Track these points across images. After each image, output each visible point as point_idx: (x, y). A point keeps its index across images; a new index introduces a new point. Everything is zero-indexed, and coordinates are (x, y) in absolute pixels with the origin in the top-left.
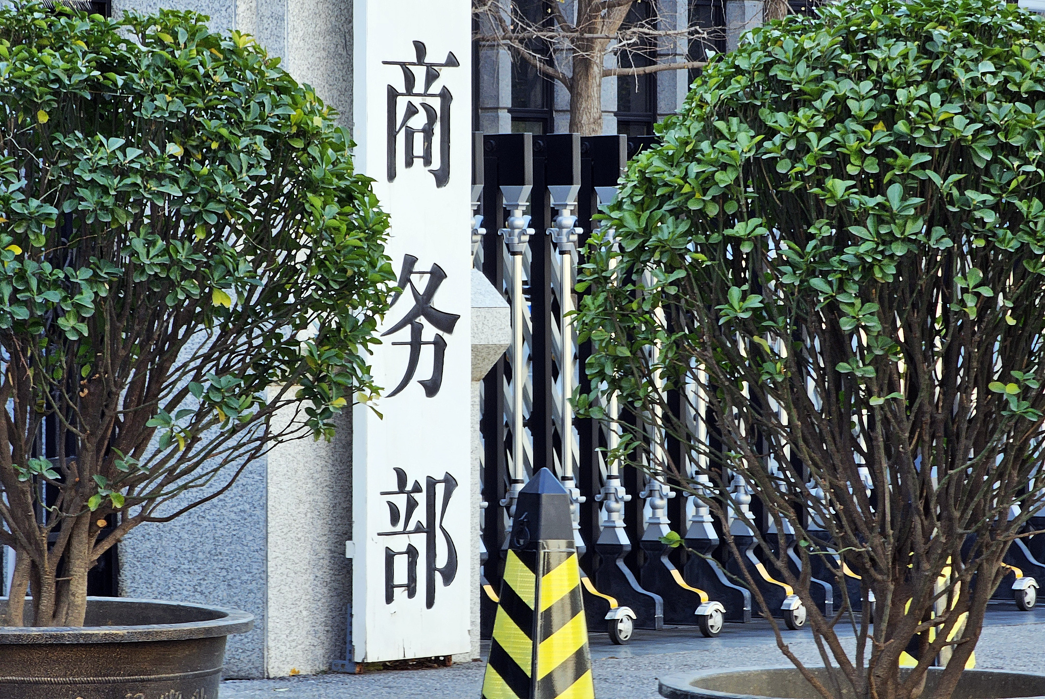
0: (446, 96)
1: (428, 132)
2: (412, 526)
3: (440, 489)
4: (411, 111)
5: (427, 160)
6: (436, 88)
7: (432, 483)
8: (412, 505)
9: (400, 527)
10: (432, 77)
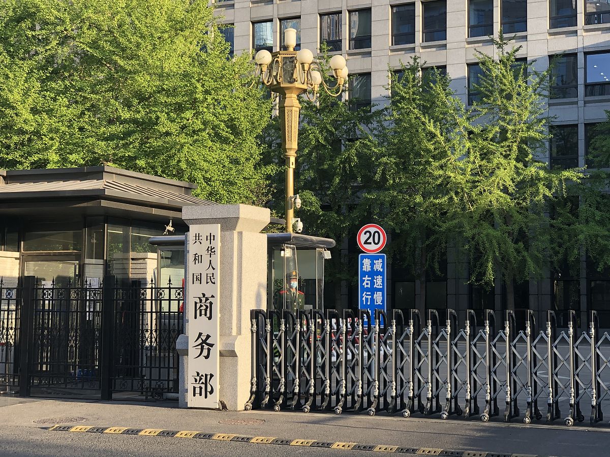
0: (211, 303)
1: (206, 310)
2: (201, 382)
3: (209, 377)
4: (201, 306)
5: (206, 315)
6: (208, 301)
7: (206, 375)
8: (201, 379)
9: (198, 382)
10: (207, 299)
